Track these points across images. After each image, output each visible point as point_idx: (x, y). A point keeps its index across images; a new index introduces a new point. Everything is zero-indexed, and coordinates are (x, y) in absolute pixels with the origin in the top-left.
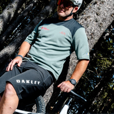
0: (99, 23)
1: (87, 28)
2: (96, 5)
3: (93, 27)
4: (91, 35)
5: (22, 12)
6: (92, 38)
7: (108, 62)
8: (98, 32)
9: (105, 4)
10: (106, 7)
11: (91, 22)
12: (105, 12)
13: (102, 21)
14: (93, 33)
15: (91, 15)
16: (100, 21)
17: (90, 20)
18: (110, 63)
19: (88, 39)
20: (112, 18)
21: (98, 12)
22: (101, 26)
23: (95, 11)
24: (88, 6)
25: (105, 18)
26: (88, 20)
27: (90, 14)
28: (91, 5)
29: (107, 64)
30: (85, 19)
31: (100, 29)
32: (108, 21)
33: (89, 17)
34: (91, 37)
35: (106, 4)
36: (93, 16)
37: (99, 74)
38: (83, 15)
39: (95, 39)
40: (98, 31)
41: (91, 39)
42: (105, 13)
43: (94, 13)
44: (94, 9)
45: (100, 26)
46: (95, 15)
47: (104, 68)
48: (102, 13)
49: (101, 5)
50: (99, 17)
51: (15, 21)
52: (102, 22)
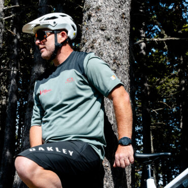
0: (113, 39)
1: (103, 58)
2: (92, 19)
3: (109, 51)
4: (114, 63)
5: (8, 100)
6: (118, 65)
7: (173, 81)
8: (121, 52)
9: (103, 8)
10: (107, 13)
11: (102, 45)
12: (111, 19)
13: (116, 34)
14: (116, 59)
15: (95, 36)
16: (113, 35)
17: (98, 44)
18: (176, 80)
19: (115, 71)
20: (126, 20)
21: (102, 26)
22: (120, 41)
23: (96, 27)
24: (84, 28)
25: (116, 27)
26: (96, 45)
27: (93, 36)
28: (86, 24)
29: (173, 84)
30: (91, 47)
31: (121, 45)
32: (124, 28)
33: (94, 41)
34: (116, 66)
35: (105, 8)
36: (98, 36)
37: (173, 106)
38: (84, 44)
39: (123, 63)
40: (120, 50)
41: (119, 68)
42: (112, 21)
43: (96, 31)
44: (93, 26)
45: (118, 42)
46: (100, 32)
47: (172, 93)
48: (107, 23)
49: (98, 15)
50: (108, 32)
51: (7, 119)
52: (117, 36)
